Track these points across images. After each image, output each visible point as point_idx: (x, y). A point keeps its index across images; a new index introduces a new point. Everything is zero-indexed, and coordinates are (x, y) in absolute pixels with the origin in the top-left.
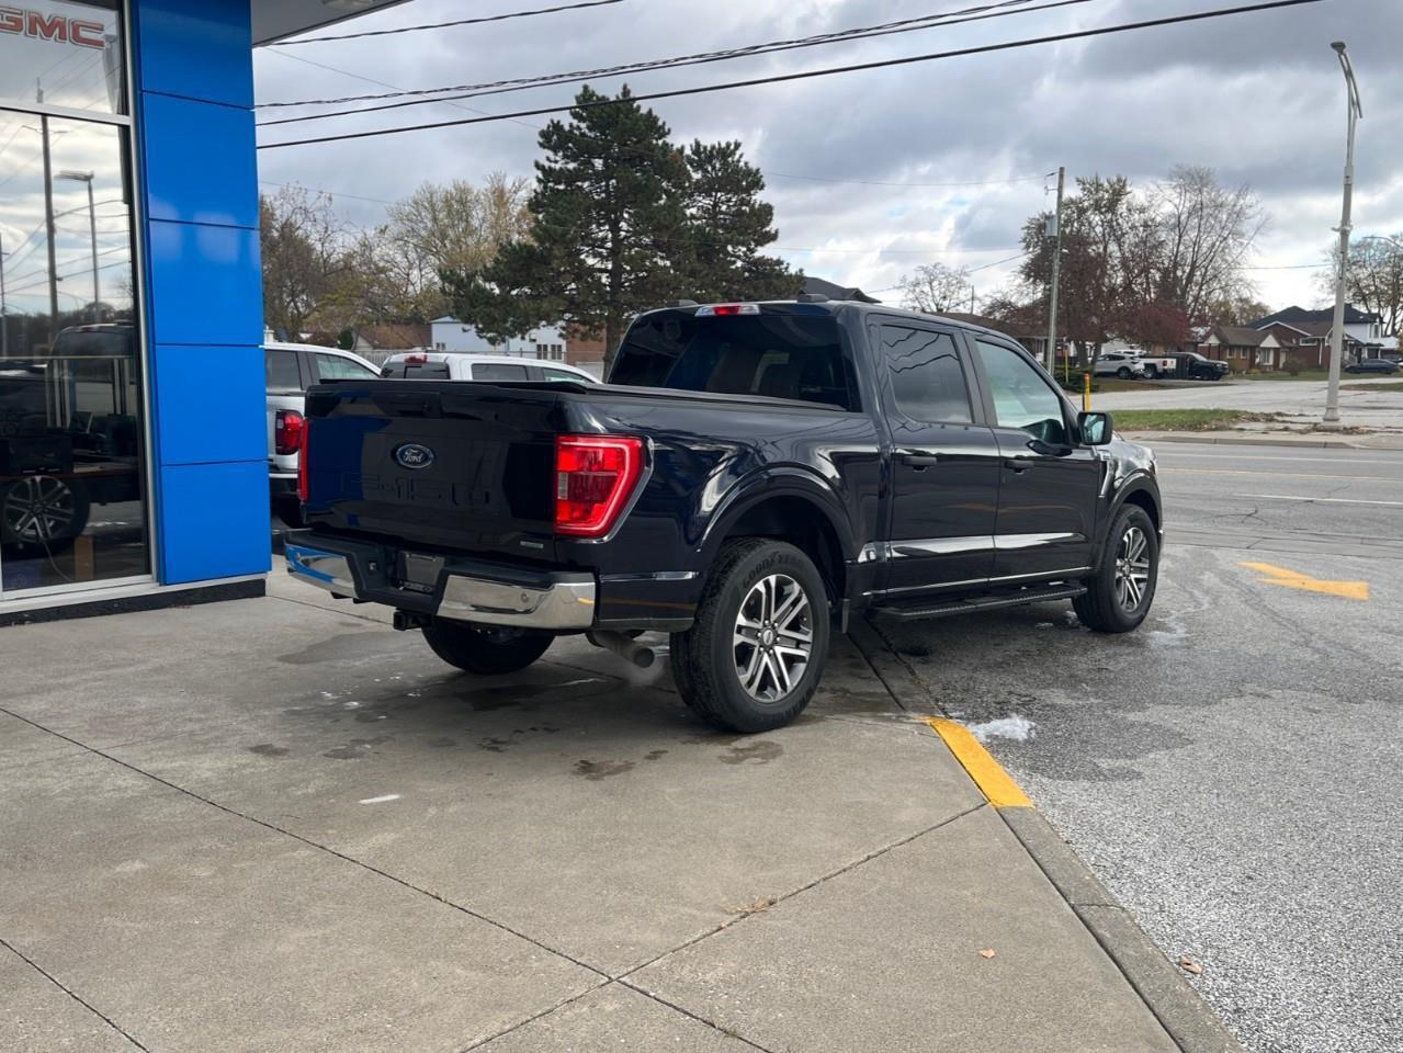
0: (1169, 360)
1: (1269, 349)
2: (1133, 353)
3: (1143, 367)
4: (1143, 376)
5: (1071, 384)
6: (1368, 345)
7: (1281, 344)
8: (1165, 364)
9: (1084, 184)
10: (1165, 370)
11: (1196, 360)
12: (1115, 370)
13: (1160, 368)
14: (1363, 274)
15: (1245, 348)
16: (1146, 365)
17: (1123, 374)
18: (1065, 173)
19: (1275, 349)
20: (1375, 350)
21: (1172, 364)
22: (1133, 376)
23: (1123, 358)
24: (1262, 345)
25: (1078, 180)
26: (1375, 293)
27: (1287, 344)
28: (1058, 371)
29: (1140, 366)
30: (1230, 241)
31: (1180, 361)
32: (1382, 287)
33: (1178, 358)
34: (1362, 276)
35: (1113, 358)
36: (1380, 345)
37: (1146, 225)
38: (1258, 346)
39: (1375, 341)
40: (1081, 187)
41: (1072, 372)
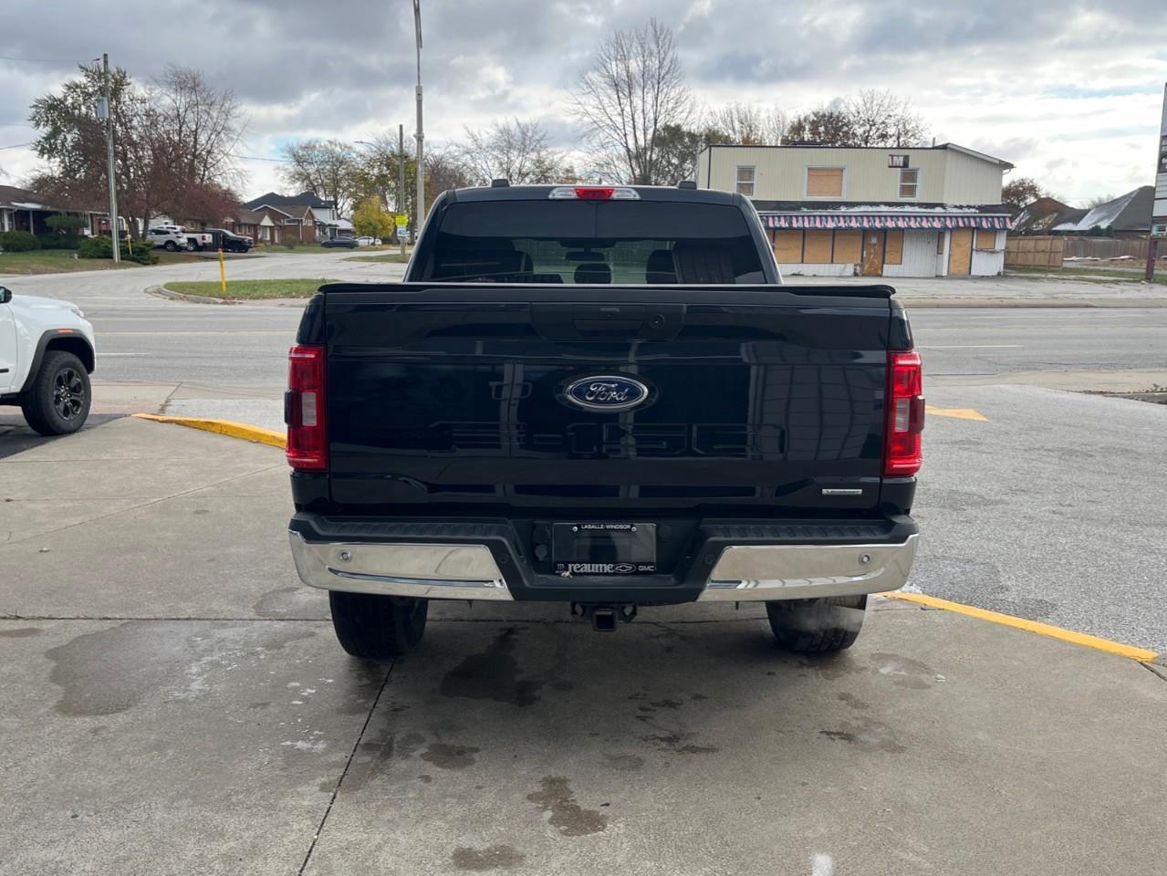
0: (207, 235)
1: (266, 227)
2: (175, 228)
3: (186, 241)
4: (186, 248)
5: (135, 256)
6: (330, 225)
7: (274, 223)
8: (203, 238)
9: (87, 71)
10: (204, 244)
11: (228, 236)
12: (163, 244)
13: (200, 242)
14: (312, 169)
15: (250, 226)
16: (189, 239)
17: (170, 247)
18: (109, 59)
19: (270, 227)
20: (334, 228)
21: (209, 238)
22: (179, 248)
23: (168, 233)
24: (262, 224)
25: (81, 67)
26: (322, 185)
27: (278, 223)
28: (123, 244)
29: (183, 240)
30: (222, 135)
31: (215, 235)
32: (326, 181)
33: (213, 234)
34: (310, 171)
35: (158, 232)
36: (336, 226)
37: (147, 115)
38: (259, 225)
39: (334, 223)
40: (84, 73)
41: (134, 245)
